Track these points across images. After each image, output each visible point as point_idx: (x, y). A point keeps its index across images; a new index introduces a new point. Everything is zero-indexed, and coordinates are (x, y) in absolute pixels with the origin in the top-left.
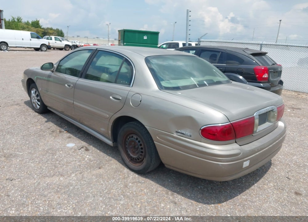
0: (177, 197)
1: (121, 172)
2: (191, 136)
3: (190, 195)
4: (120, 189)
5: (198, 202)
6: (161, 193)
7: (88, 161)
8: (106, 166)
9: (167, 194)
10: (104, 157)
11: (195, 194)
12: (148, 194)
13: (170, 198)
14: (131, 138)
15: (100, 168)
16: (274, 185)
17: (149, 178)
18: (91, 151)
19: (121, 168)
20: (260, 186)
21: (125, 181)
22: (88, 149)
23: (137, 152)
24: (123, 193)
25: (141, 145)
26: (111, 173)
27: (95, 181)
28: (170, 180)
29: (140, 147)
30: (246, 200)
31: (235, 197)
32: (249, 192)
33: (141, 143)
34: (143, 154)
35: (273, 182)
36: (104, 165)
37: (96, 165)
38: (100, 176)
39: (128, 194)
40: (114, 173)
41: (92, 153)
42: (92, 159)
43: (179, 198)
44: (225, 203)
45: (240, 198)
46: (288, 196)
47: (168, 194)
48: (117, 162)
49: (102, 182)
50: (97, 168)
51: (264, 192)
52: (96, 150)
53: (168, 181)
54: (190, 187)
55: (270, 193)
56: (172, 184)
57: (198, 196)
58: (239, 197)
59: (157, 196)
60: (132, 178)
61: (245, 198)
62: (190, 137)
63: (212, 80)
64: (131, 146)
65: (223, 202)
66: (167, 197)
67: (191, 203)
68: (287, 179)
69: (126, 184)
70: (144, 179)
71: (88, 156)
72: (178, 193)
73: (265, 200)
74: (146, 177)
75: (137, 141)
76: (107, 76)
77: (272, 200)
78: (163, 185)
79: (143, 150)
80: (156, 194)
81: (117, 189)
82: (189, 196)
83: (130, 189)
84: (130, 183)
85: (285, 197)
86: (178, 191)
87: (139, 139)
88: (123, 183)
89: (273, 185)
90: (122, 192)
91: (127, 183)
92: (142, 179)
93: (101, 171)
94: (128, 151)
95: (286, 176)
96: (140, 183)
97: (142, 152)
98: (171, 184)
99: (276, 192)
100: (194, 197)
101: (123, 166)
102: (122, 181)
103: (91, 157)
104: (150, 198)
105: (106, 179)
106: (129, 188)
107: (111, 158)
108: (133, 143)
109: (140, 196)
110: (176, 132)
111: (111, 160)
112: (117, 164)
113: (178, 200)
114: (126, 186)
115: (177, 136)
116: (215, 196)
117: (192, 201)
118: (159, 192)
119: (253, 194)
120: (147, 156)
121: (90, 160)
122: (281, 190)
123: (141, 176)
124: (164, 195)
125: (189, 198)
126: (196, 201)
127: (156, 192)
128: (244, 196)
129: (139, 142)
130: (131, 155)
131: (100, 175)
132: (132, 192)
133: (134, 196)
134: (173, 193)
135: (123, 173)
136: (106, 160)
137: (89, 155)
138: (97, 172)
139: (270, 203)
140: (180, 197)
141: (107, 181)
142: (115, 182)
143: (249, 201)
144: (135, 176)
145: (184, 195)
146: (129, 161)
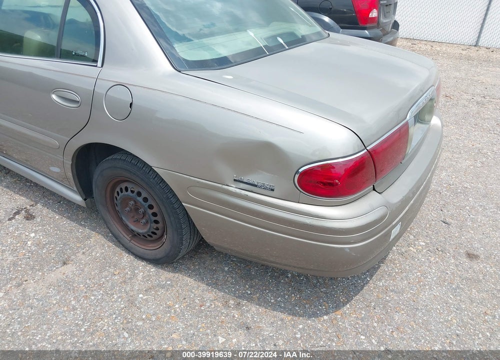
0: (248, 311)
1: (115, 266)
2: (273, 190)
3: (276, 301)
4: (120, 315)
5: (294, 315)
6: (213, 306)
7: (33, 248)
8: (80, 255)
9: (226, 305)
10: (71, 231)
11: (283, 296)
12: (184, 316)
13: (234, 317)
14: (124, 193)
15: (65, 263)
16: (427, 244)
17: (180, 271)
18: (39, 220)
19: (115, 254)
20: (403, 250)
21: (128, 289)
22: (31, 215)
23: (144, 221)
24: (128, 322)
25: (151, 207)
26: (93, 273)
27: (55, 302)
28: (226, 269)
29: (150, 212)
30: (386, 290)
31: (365, 288)
32: (386, 270)
33: (150, 202)
34: (160, 225)
35: (422, 235)
36: (75, 254)
37: (53, 256)
38: (67, 285)
39: (140, 323)
40: (101, 272)
41: (43, 226)
42: (44, 240)
43: (253, 312)
44: (348, 306)
45: (374, 288)
46: (457, 266)
47: (229, 307)
48: (103, 240)
49: (73, 303)
50: (57, 263)
51: (412, 262)
52: (51, 214)
53: (223, 271)
54: (271, 277)
55: (424, 262)
56: (232, 278)
57: (292, 297)
58: (371, 285)
59: (206, 316)
60: (143, 278)
61: (383, 285)
62: (270, 193)
63: (292, 34)
64: (128, 209)
65: (344, 304)
66: (227, 315)
67: (282, 320)
68: (444, 224)
69: (132, 296)
70: (170, 275)
71: (32, 234)
72: (250, 299)
73: (419, 282)
74: (175, 270)
75: (140, 199)
76: (39, 37)
77: (433, 280)
78: (214, 284)
79: (158, 218)
80: (202, 311)
81: (111, 315)
82: (272, 304)
83: (142, 310)
84: (139, 292)
85: (453, 269)
86: (249, 292)
87: (144, 195)
88: (124, 295)
89: (424, 244)
90: (125, 322)
91: (132, 294)
92: (165, 275)
93: (69, 269)
94: (124, 218)
95: (441, 217)
96: (163, 287)
97: (156, 222)
98: (230, 279)
99: (433, 259)
100: (284, 302)
101: (118, 250)
102: (120, 292)
103: (40, 236)
104: (191, 325)
105: (82, 291)
106: (139, 308)
107: (87, 231)
108: (132, 202)
109: (168, 323)
110: (235, 180)
111: (89, 238)
112: (103, 245)
113: (253, 317)
114: (131, 302)
115: (238, 191)
116: (326, 293)
117: (283, 316)
118: (208, 304)
119: (396, 272)
120: (169, 230)
121: (38, 244)
122: (441, 253)
123: (162, 268)
124: (220, 311)
125: (275, 307)
126: (289, 314)
127: (201, 306)
128: (380, 280)
129: (145, 200)
130: (132, 227)
131: (66, 282)
132: (147, 317)
133: (153, 328)
134: (239, 300)
135: (119, 269)
136: (77, 238)
137: (36, 232)
138: (61, 276)
139: (430, 289)
140: (254, 308)
141: (86, 297)
142: (106, 297)
143: (392, 291)
144: (149, 271)
145: (263, 302)
146: (130, 239)
